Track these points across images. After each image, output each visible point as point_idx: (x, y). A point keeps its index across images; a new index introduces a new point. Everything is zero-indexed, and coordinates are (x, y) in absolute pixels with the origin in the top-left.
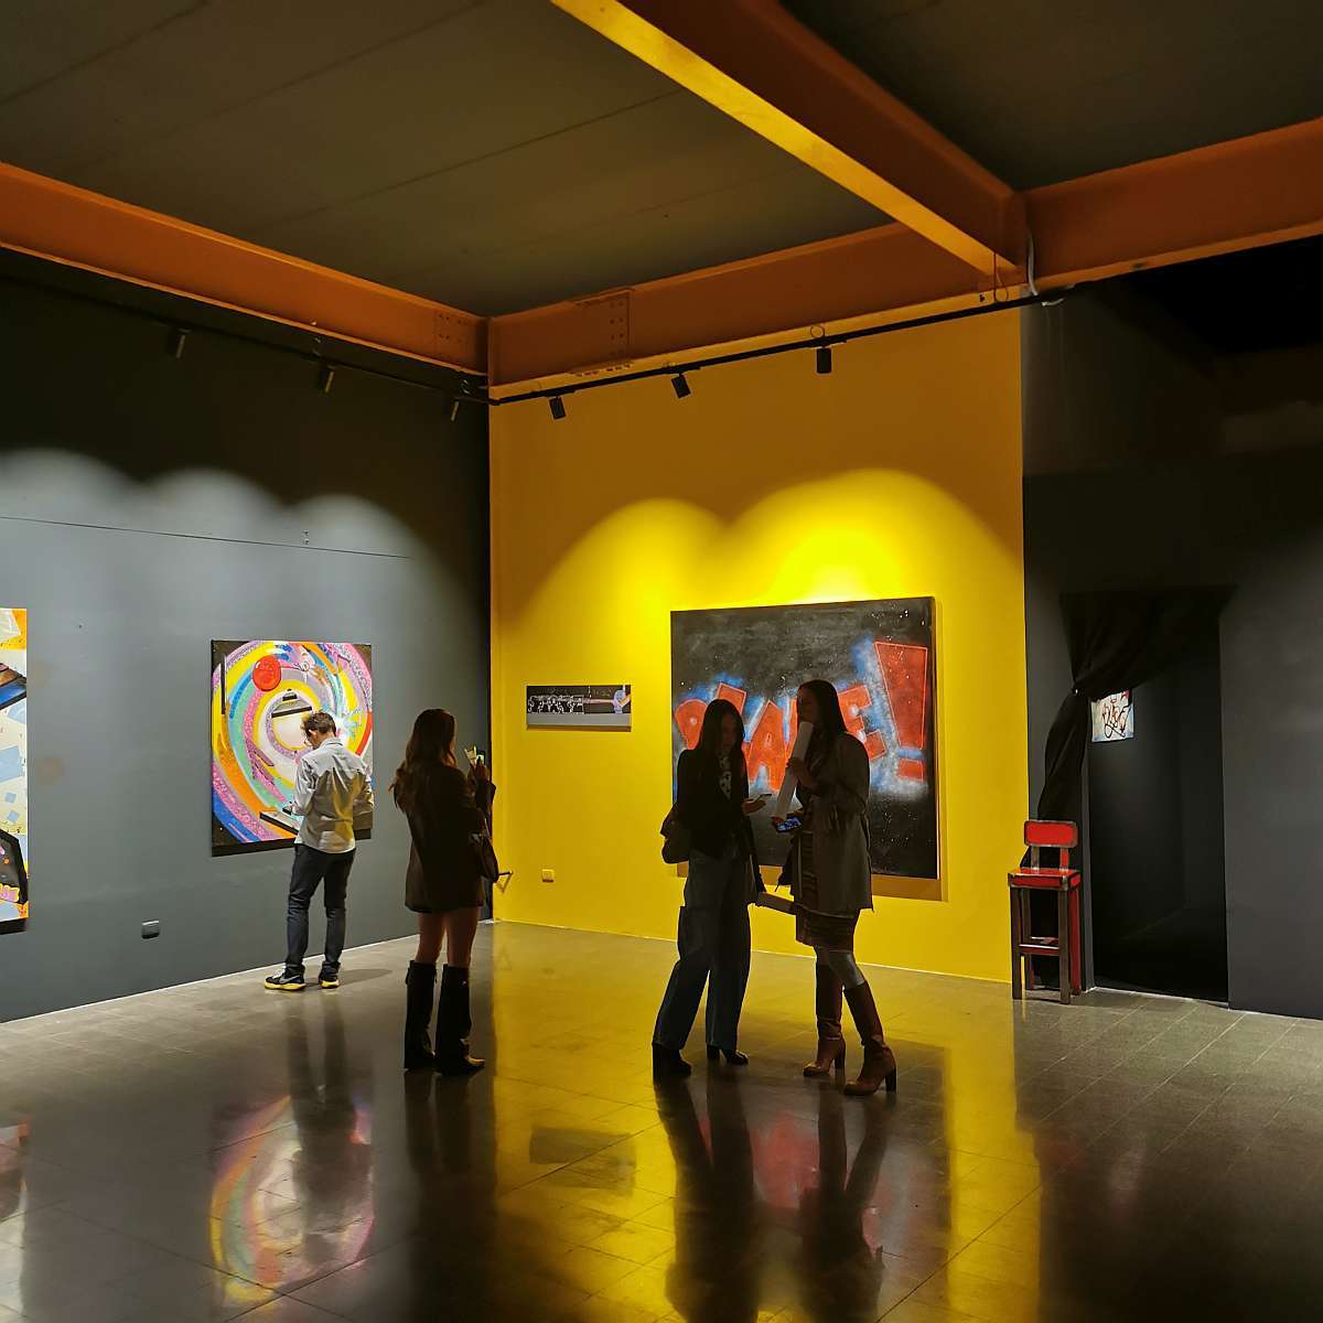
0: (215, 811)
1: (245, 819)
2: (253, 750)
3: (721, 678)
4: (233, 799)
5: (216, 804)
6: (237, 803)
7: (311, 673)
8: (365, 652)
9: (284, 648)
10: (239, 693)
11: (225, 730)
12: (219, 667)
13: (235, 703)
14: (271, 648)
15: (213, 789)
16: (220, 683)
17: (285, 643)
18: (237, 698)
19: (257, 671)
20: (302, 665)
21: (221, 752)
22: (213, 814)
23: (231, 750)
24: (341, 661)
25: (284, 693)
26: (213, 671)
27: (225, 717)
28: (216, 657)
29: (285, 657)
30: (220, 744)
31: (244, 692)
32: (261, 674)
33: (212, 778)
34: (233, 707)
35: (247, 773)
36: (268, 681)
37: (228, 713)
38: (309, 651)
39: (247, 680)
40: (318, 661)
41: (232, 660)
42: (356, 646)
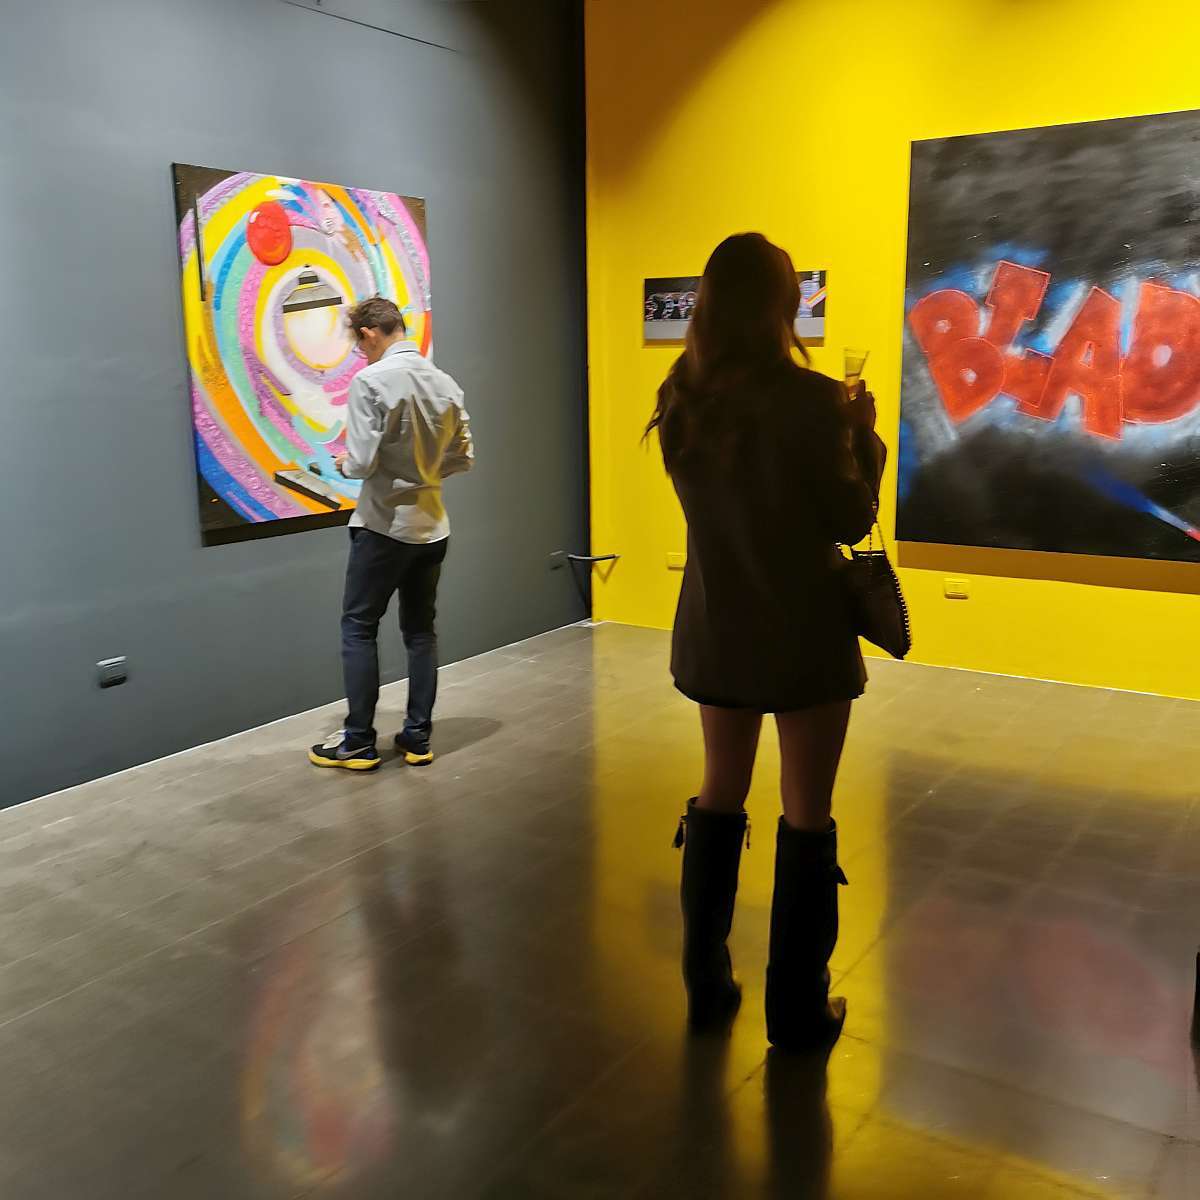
0: (205, 472)
1: (252, 484)
2: (257, 368)
3: (1002, 250)
4: (230, 451)
5: (203, 458)
6: (238, 458)
7: (338, 240)
8: (416, 209)
9: (296, 190)
10: (227, 266)
11: (209, 328)
12: (189, 216)
13: (221, 282)
14: (275, 188)
15: (195, 433)
16: (193, 245)
17: (296, 182)
18: (223, 273)
19: (252, 228)
20: (324, 223)
21: (205, 369)
22: (200, 477)
23: (221, 367)
24: (384, 224)
25: (299, 271)
26: (179, 220)
27: (207, 307)
28: (183, 193)
29: (296, 206)
30: (202, 355)
31: (235, 265)
32: (261, 234)
33: (193, 415)
34: (219, 290)
35: (249, 406)
36: (273, 248)
37: (211, 298)
38: (334, 200)
39: (238, 244)
40: (348, 220)
41: (211, 203)
42: (405, 200)
